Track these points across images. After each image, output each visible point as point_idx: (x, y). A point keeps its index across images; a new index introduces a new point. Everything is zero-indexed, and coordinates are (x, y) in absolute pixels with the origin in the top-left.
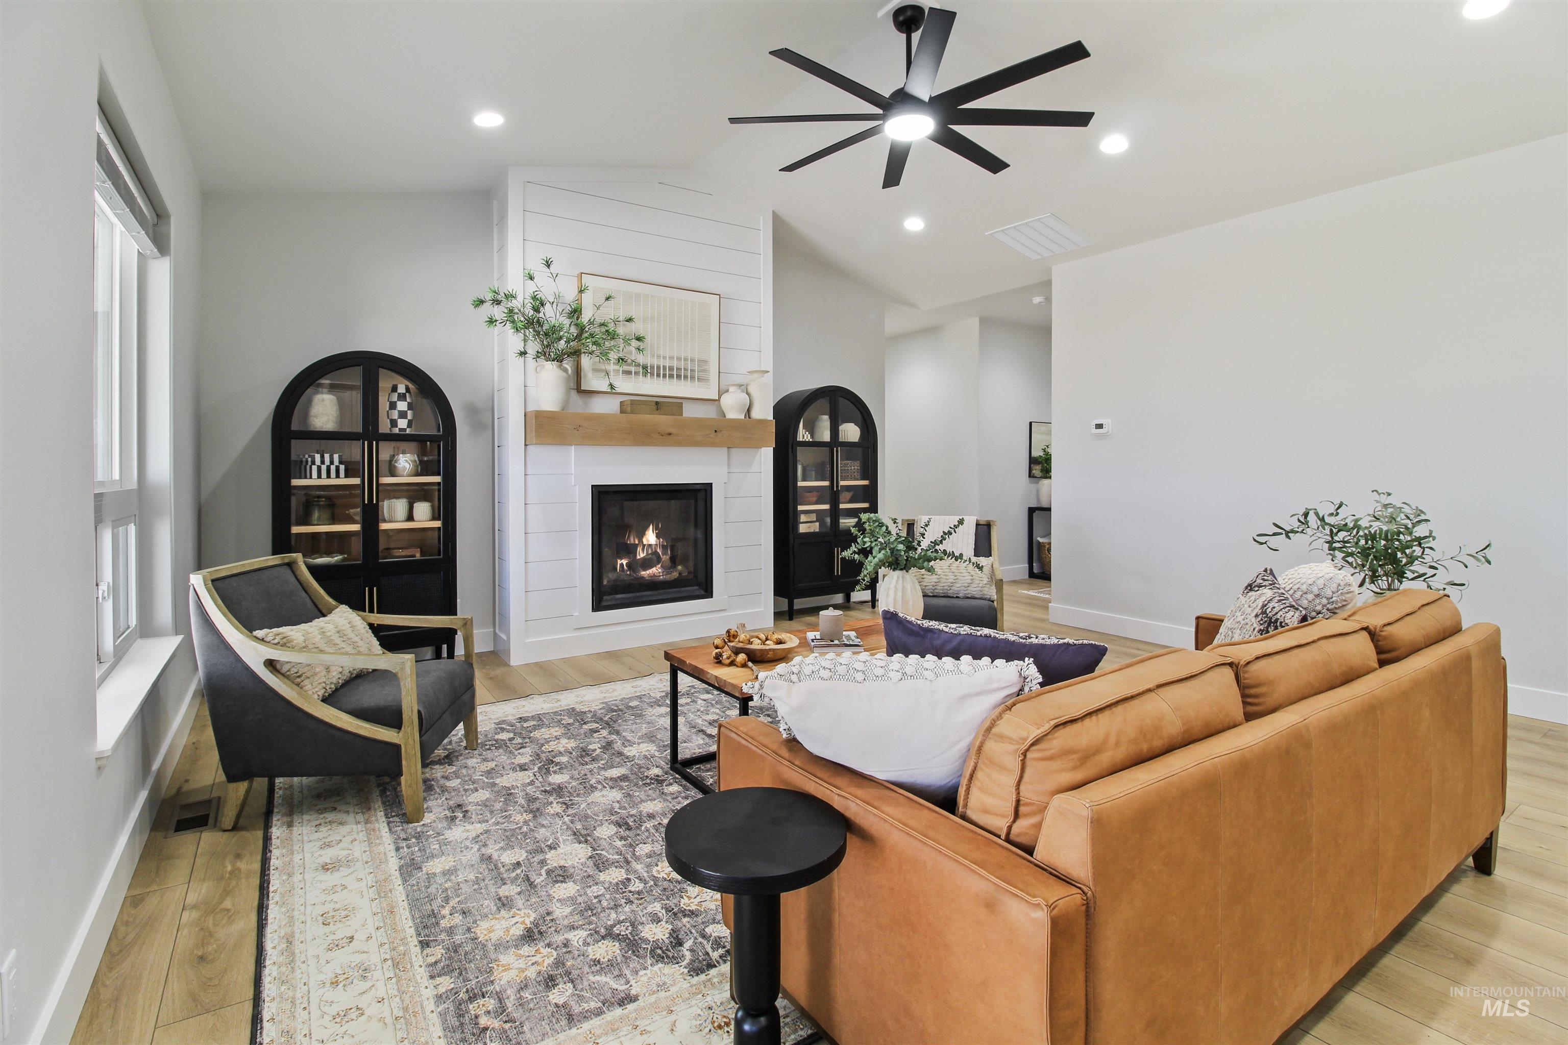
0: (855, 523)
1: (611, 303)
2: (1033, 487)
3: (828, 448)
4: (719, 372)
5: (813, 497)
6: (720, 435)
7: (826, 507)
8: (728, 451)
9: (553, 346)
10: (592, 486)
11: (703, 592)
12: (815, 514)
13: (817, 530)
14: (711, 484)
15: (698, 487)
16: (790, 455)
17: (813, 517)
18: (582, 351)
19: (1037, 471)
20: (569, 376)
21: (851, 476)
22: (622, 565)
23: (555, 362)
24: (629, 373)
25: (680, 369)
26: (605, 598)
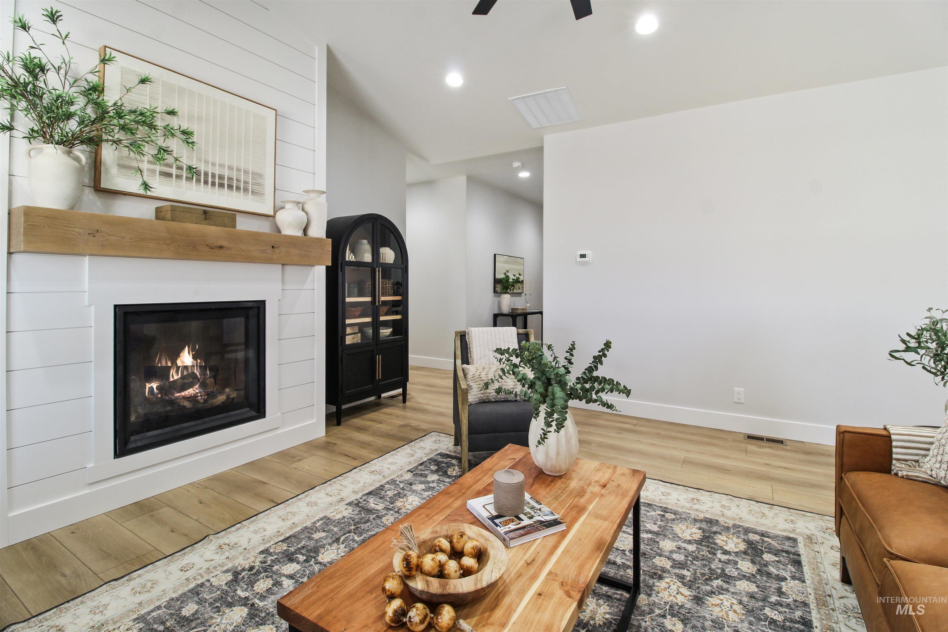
0: (390, 333)
1: (147, 87)
2: (497, 299)
3: (370, 268)
4: (275, 188)
5: (358, 310)
6: (277, 251)
7: (368, 320)
8: (283, 269)
9: (58, 126)
10: (116, 306)
11: (254, 413)
12: (357, 326)
13: (359, 341)
14: (264, 302)
15: (250, 305)
16: (340, 273)
17: (356, 329)
18: (105, 137)
19: (498, 289)
20: (83, 167)
21: (386, 292)
22: (151, 389)
23: (62, 146)
24: (170, 175)
25: (232, 179)
26: (133, 438)
